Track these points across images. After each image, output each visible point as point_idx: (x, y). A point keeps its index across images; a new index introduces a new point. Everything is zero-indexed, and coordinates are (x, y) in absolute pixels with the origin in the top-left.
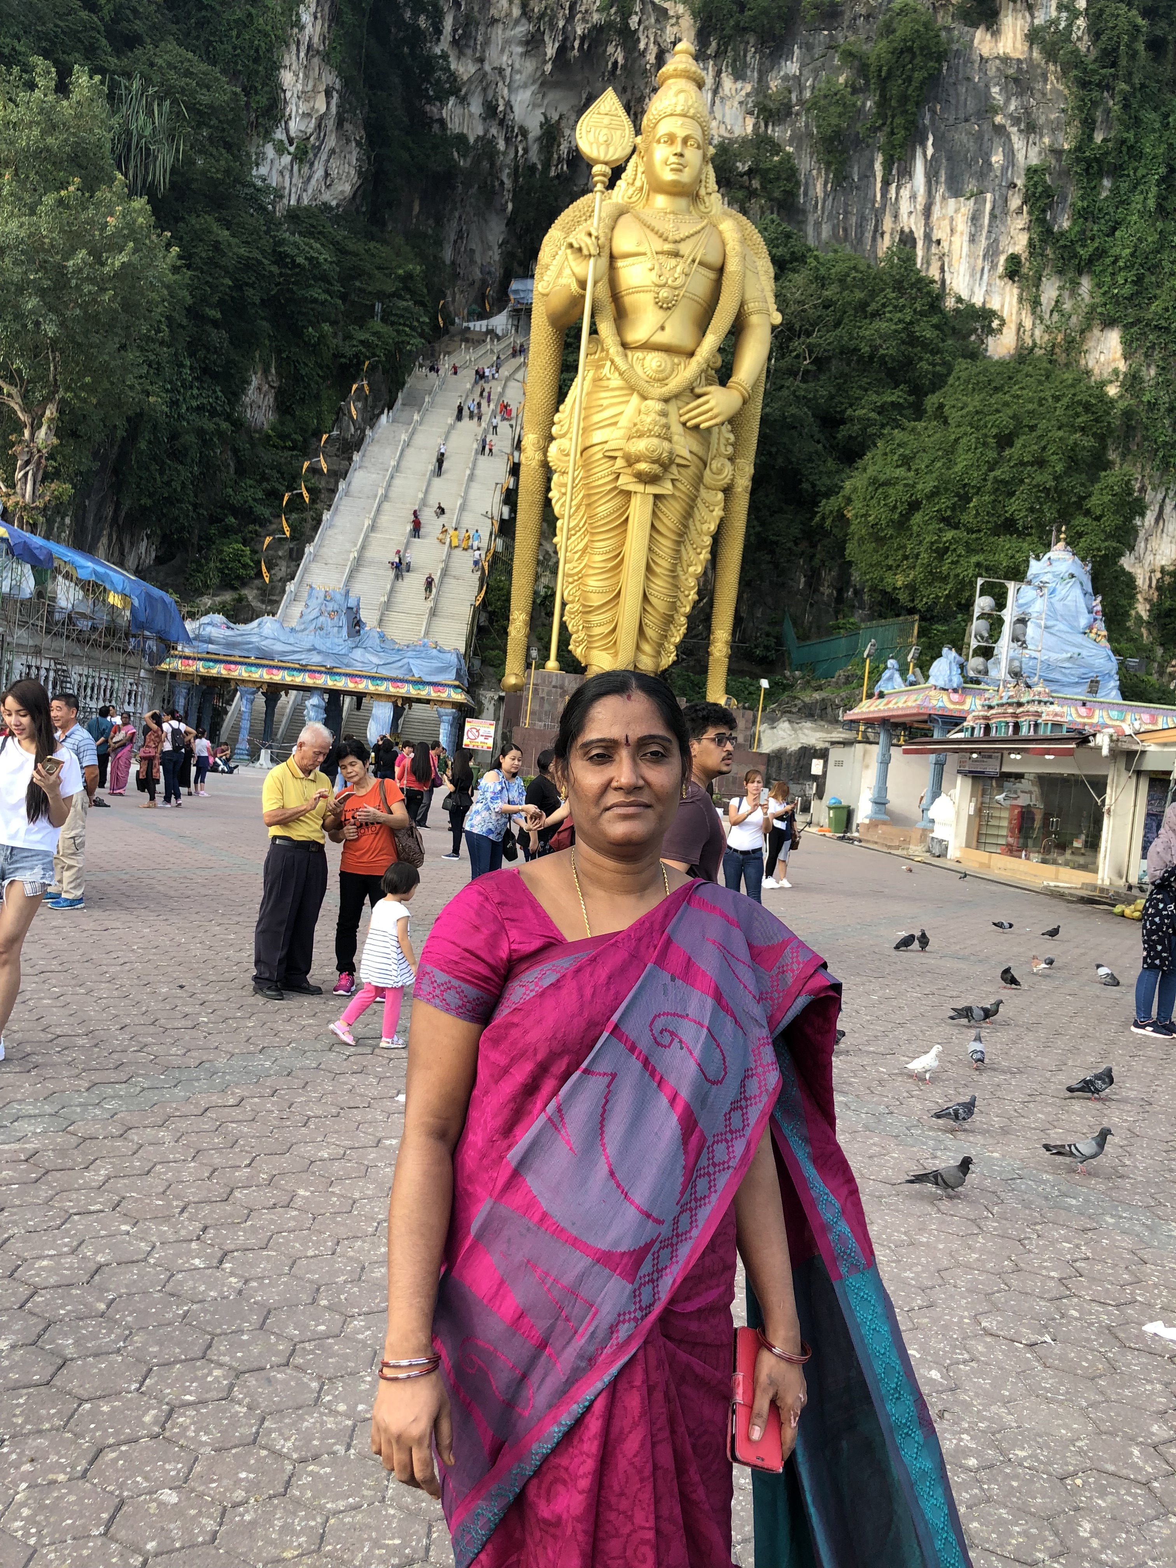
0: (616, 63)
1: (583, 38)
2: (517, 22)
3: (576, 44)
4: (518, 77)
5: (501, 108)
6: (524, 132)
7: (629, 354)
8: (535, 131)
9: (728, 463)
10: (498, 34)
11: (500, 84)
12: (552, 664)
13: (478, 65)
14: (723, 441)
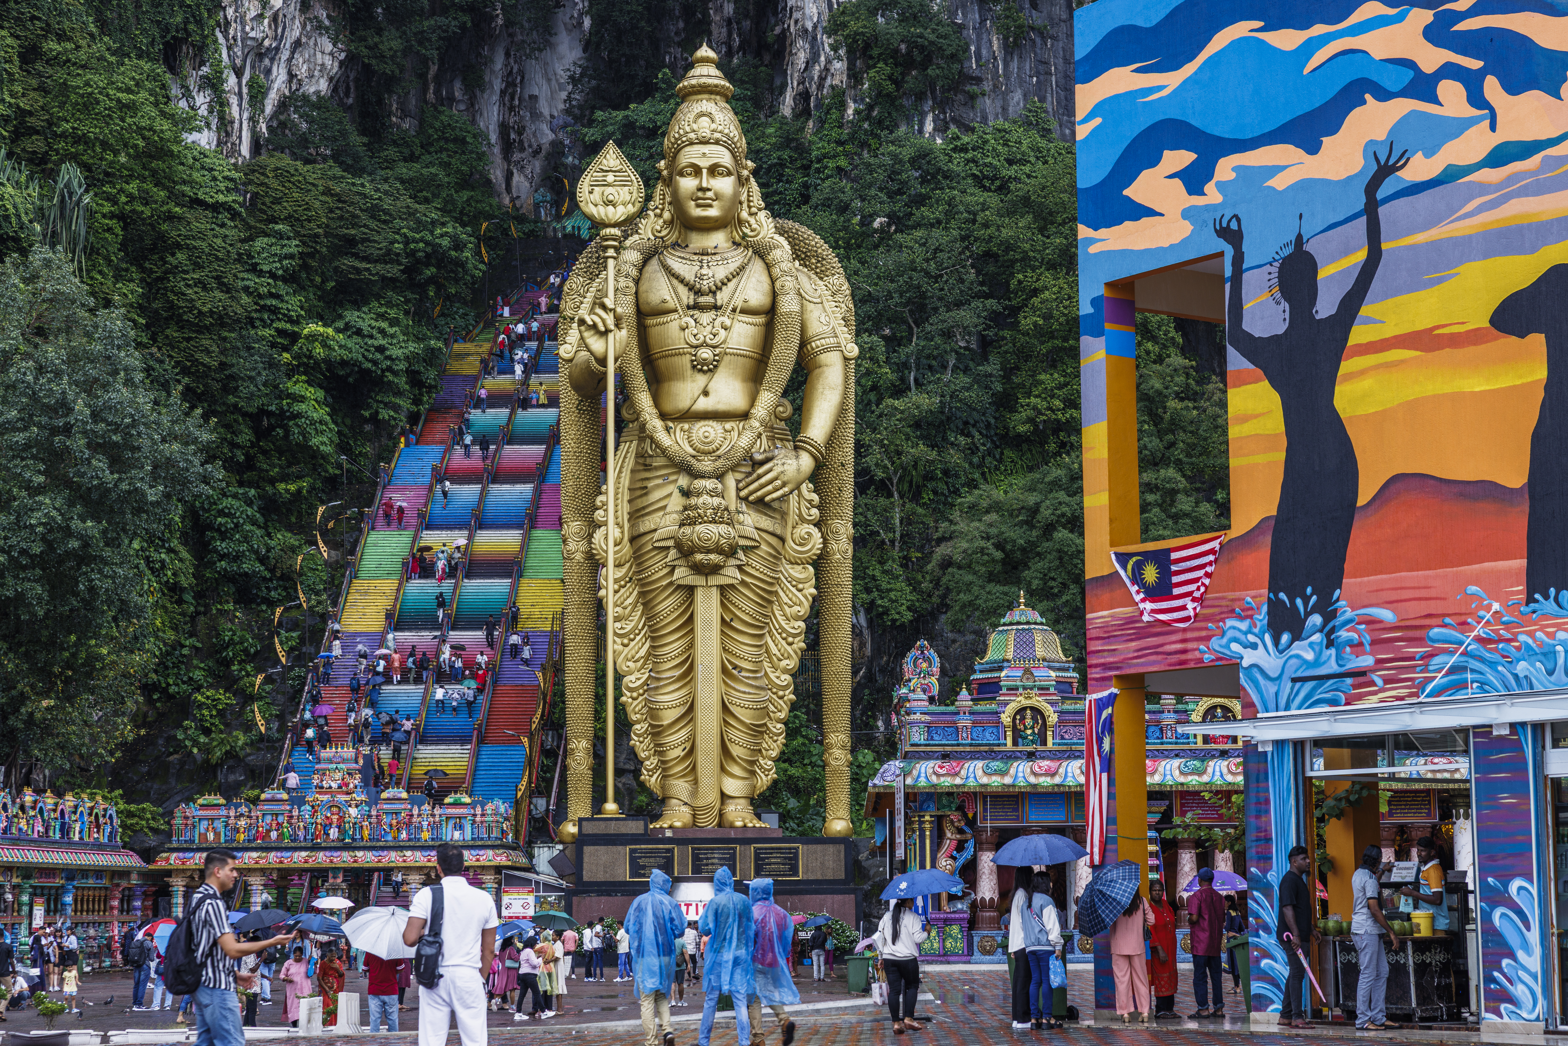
7: (671, 424)
9: (815, 531)
12: (611, 806)
14: (804, 504)
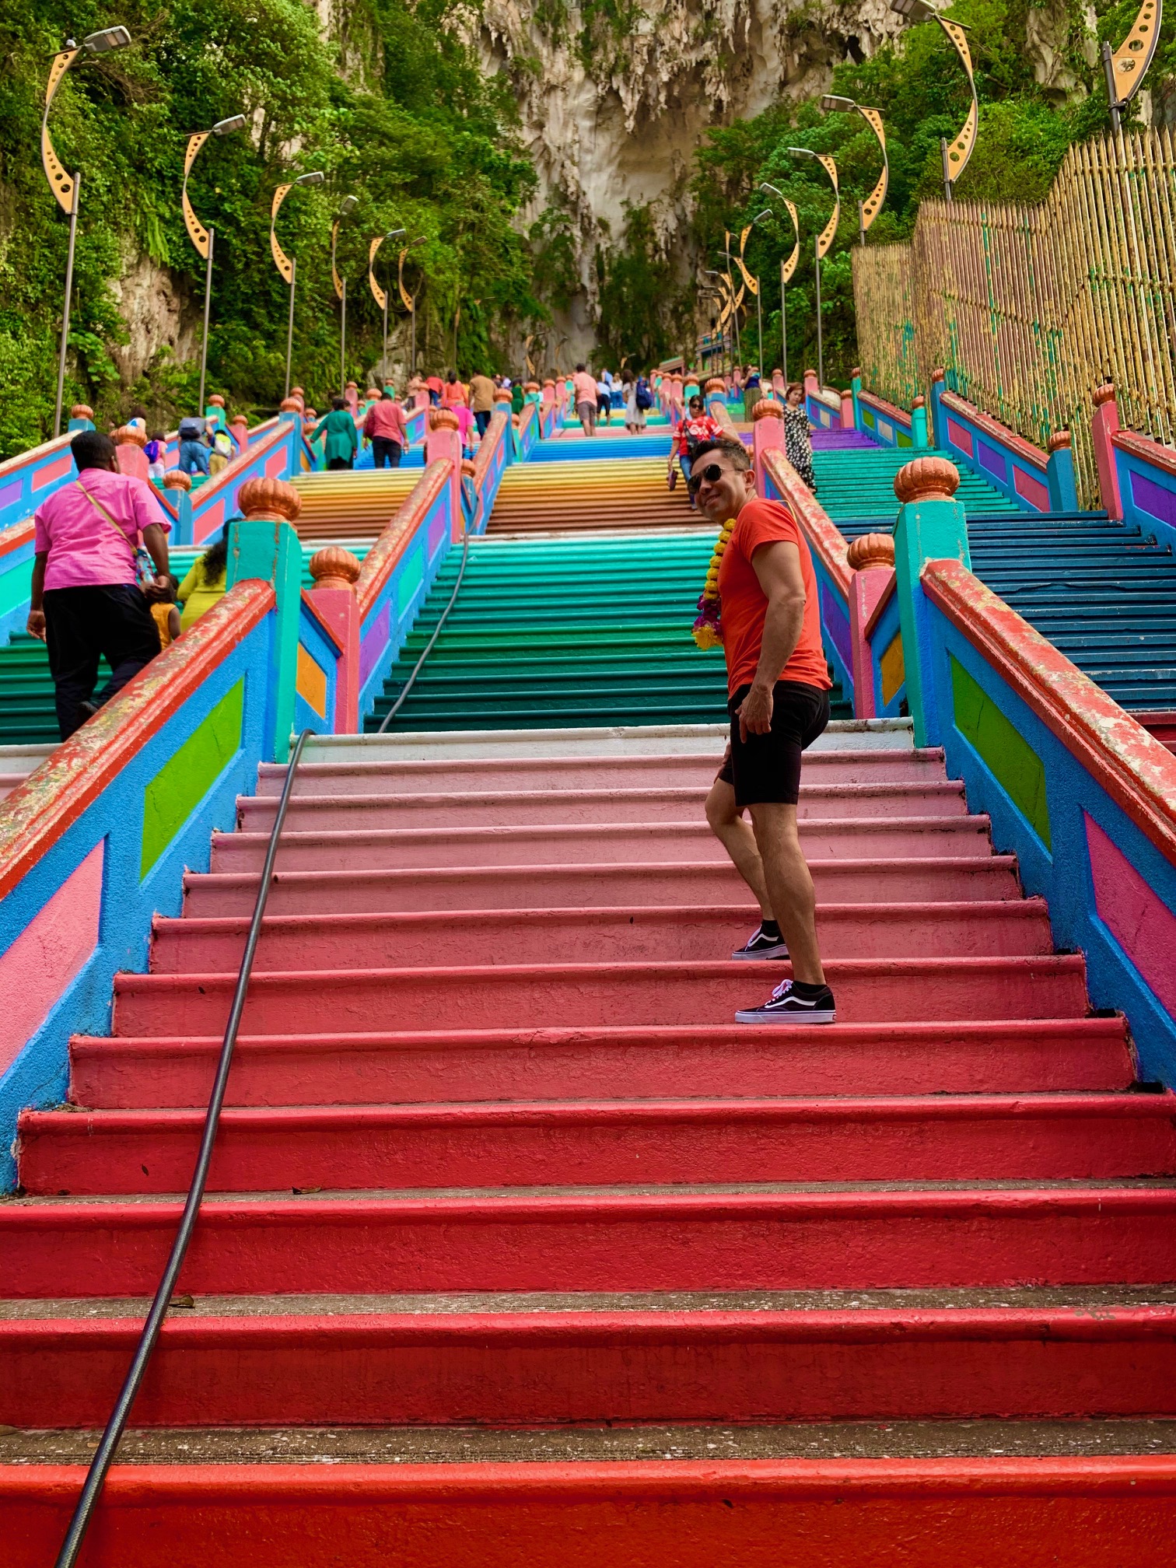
0: (720, 101)
1: (668, 85)
2: (580, 87)
3: (662, 98)
4: (588, 158)
5: (572, 189)
6: (604, 225)
8: (618, 222)
10: (556, 104)
11: (568, 163)
13: (536, 134)
